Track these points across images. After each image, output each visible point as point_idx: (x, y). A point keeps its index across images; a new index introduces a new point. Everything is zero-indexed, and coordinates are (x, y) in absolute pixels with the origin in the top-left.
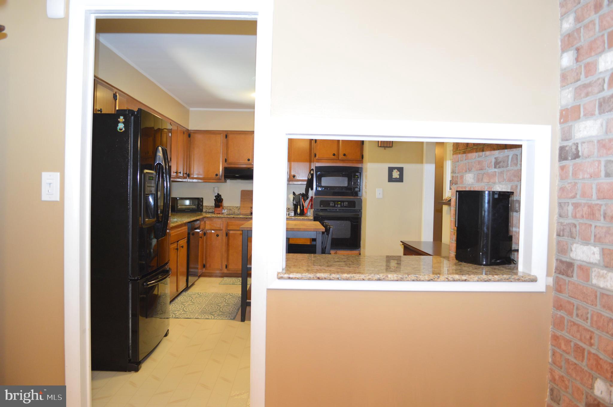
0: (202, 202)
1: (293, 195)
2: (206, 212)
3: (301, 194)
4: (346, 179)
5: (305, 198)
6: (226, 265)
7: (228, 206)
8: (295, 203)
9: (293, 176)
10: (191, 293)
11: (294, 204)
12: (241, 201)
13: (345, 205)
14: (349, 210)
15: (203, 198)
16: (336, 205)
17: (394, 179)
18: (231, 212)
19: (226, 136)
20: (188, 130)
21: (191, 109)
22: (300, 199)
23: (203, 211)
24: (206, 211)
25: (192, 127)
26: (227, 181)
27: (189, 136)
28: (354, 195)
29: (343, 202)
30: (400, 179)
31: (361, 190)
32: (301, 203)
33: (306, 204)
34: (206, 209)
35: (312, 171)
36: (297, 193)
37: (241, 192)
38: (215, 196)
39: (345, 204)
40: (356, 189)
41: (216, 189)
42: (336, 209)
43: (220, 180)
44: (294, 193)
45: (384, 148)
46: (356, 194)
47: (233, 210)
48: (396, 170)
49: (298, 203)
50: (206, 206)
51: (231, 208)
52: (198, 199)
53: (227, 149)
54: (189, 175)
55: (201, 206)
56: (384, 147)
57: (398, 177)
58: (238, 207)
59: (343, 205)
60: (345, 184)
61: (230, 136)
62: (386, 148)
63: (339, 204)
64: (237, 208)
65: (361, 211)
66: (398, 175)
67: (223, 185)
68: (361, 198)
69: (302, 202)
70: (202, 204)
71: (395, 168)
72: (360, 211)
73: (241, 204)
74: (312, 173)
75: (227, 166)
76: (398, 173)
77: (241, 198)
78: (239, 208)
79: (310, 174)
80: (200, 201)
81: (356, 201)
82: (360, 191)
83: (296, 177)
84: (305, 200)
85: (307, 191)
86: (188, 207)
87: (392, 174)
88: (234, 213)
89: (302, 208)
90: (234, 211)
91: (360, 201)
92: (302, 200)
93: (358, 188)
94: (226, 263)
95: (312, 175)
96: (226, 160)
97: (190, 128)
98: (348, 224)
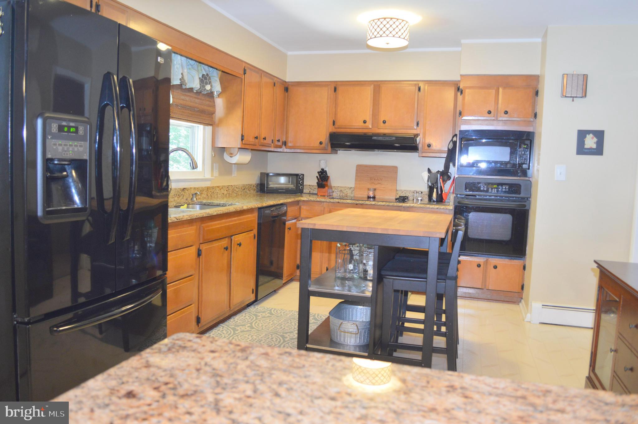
0: (303, 179)
1: (428, 173)
2: (310, 194)
3: (438, 171)
4: (507, 150)
5: (445, 177)
6: (327, 267)
7: (338, 187)
8: (430, 184)
9: (428, 145)
10: (261, 309)
11: (430, 186)
12: (356, 180)
13: (504, 190)
14: (511, 197)
15: (303, 175)
16: (490, 189)
17: (586, 151)
18: (342, 194)
19: (335, 90)
20: (286, 82)
21: (290, 53)
22: (437, 179)
23: (304, 192)
24: (310, 192)
25: (289, 78)
26: (339, 152)
27: (287, 90)
28: (520, 174)
29: (502, 184)
30: (599, 151)
31: (530, 167)
32: (439, 185)
33: (447, 186)
34: (310, 189)
35: (455, 137)
36: (434, 170)
37: (356, 167)
38: (318, 172)
39: (504, 188)
40: (525, 166)
41: (322, 162)
42: (490, 196)
43: (326, 150)
44: (429, 171)
45: (572, 99)
46: (524, 173)
47: (345, 192)
48: (591, 135)
49: (434, 185)
50: (310, 185)
51: (343, 189)
52: (297, 175)
53: (335, 107)
54: (285, 143)
55: (301, 184)
56: (571, 97)
57: (594, 146)
58: (351, 187)
59: (502, 190)
60: (506, 158)
61: (340, 89)
62: (575, 99)
63: (495, 188)
64: (350, 189)
65: (530, 199)
66: (595, 143)
67: (333, 157)
68: (530, 179)
69: (440, 183)
70: (303, 182)
71: (589, 132)
72: (527, 199)
73: (355, 184)
74: (454, 140)
75: (335, 131)
76: (595, 140)
77: (356, 176)
78: (353, 189)
79: (451, 142)
80: (300, 178)
81: (522, 184)
82: (529, 169)
83: (433, 147)
84: (444, 181)
85: (447, 167)
86: (282, 186)
87: (584, 141)
88: (347, 196)
89: (439, 192)
90: (347, 193)
91: (529, 185)
92: (440, 180)
93: (526, 164)
94: (326, 266)
95: (455, 143)
96: (334, 123)
97: (287, 80)
98: (507, 218)
